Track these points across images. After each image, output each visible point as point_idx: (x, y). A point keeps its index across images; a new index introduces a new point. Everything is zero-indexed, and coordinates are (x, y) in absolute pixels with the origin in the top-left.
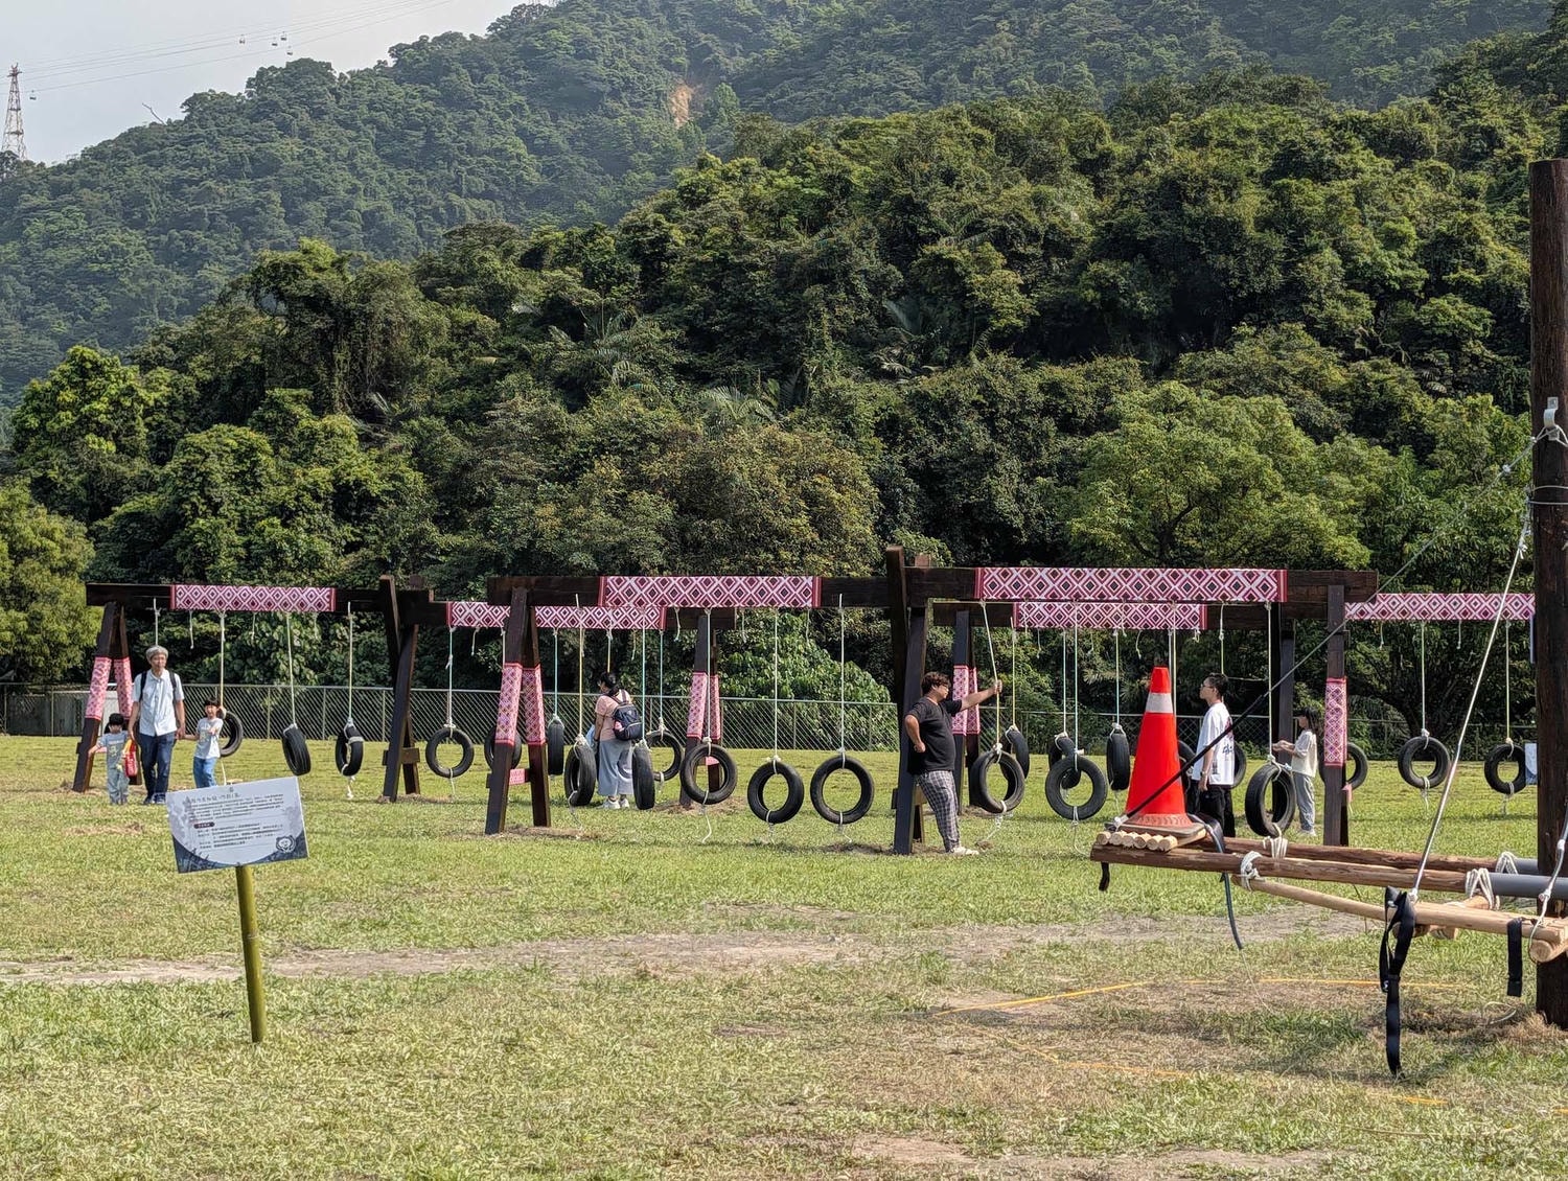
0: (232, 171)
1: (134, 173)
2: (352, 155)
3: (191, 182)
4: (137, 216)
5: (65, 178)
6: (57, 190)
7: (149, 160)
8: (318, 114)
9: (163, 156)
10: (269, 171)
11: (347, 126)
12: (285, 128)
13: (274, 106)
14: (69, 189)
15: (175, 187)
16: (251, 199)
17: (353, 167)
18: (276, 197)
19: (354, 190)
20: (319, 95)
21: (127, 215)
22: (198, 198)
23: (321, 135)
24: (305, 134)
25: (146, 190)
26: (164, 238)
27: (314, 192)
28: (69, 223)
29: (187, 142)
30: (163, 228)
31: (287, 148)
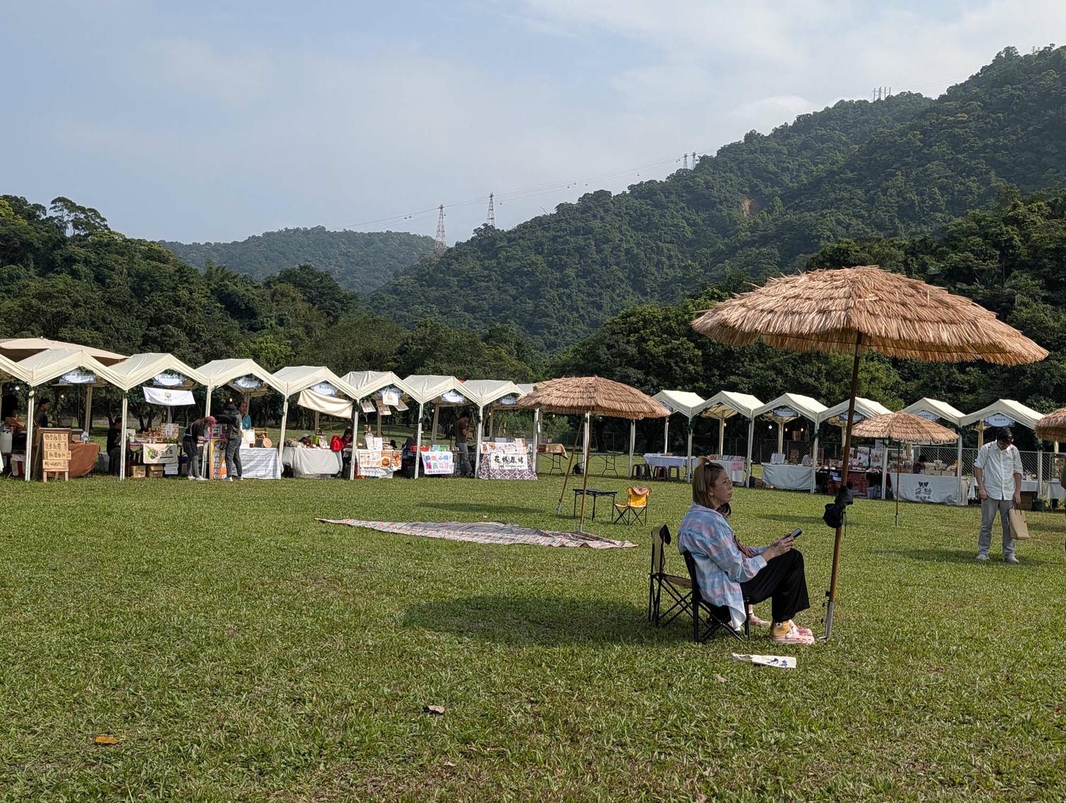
0: (576, 232)
1: (539, 233)
2: (620, 226)
3: (560, 237)
4: (540, 250)
5: (513, 236)
6: (510, 240)
7: (544, 229)
8: (606, 211)
9: (550, 227)
10: (590, 233)
11: (617, 216)
12: (595, 216)
13: (590, 208)
14: (515, 239)
15: (554, 239)
16: (583, 244)
17: (621, 231)
18: (593, 243)
19: (621, 240)
20: (607, 204)
21: (537, 250)
22: (563, 243)
23: (608, 219)
24: (602, 219)
25: (544, 240)
26: (551, 259)
27: (607, 241)
28: (515, 252)
29: (558, 222)
30: (549, 254)
31: (596, 224)
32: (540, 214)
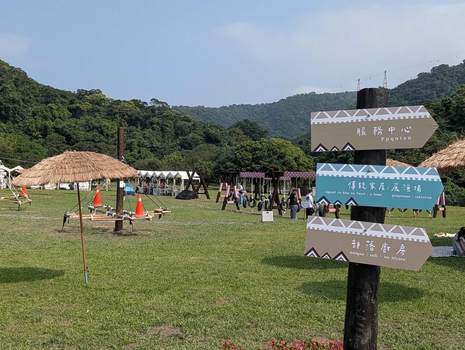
0: (426, 88)
1: (407, 89)
2: (452, 83)
3: (418, 90)
4: (407, 98)
5: (394, 91)
6: (392, 94)
7: (410, 87)
8: (445, 75)
9: (413, 86)
10: (434, 87)
11: (451, 77)
12: (438, 79)
13: (436, 74)
14: (394, 93)
15: (415, 92)
16: (430, 93)
17: (452, 85)
18: (435, 92)
19: (452, 90)
20: (445, 71)
21: (405, 98)
22: (419, 94)
23: (445, 79)
24: (442, 79)
25: (409, 92)
26: (412, 102)
27: (443, 91)
28: (393, 100)
29: (418, 83)
30: (412, 100)
31: (438, 82)
32: (409, 79)
